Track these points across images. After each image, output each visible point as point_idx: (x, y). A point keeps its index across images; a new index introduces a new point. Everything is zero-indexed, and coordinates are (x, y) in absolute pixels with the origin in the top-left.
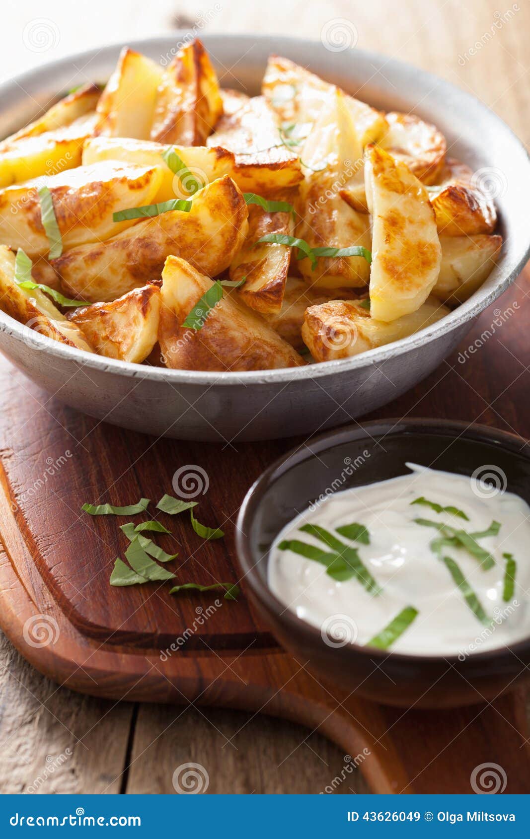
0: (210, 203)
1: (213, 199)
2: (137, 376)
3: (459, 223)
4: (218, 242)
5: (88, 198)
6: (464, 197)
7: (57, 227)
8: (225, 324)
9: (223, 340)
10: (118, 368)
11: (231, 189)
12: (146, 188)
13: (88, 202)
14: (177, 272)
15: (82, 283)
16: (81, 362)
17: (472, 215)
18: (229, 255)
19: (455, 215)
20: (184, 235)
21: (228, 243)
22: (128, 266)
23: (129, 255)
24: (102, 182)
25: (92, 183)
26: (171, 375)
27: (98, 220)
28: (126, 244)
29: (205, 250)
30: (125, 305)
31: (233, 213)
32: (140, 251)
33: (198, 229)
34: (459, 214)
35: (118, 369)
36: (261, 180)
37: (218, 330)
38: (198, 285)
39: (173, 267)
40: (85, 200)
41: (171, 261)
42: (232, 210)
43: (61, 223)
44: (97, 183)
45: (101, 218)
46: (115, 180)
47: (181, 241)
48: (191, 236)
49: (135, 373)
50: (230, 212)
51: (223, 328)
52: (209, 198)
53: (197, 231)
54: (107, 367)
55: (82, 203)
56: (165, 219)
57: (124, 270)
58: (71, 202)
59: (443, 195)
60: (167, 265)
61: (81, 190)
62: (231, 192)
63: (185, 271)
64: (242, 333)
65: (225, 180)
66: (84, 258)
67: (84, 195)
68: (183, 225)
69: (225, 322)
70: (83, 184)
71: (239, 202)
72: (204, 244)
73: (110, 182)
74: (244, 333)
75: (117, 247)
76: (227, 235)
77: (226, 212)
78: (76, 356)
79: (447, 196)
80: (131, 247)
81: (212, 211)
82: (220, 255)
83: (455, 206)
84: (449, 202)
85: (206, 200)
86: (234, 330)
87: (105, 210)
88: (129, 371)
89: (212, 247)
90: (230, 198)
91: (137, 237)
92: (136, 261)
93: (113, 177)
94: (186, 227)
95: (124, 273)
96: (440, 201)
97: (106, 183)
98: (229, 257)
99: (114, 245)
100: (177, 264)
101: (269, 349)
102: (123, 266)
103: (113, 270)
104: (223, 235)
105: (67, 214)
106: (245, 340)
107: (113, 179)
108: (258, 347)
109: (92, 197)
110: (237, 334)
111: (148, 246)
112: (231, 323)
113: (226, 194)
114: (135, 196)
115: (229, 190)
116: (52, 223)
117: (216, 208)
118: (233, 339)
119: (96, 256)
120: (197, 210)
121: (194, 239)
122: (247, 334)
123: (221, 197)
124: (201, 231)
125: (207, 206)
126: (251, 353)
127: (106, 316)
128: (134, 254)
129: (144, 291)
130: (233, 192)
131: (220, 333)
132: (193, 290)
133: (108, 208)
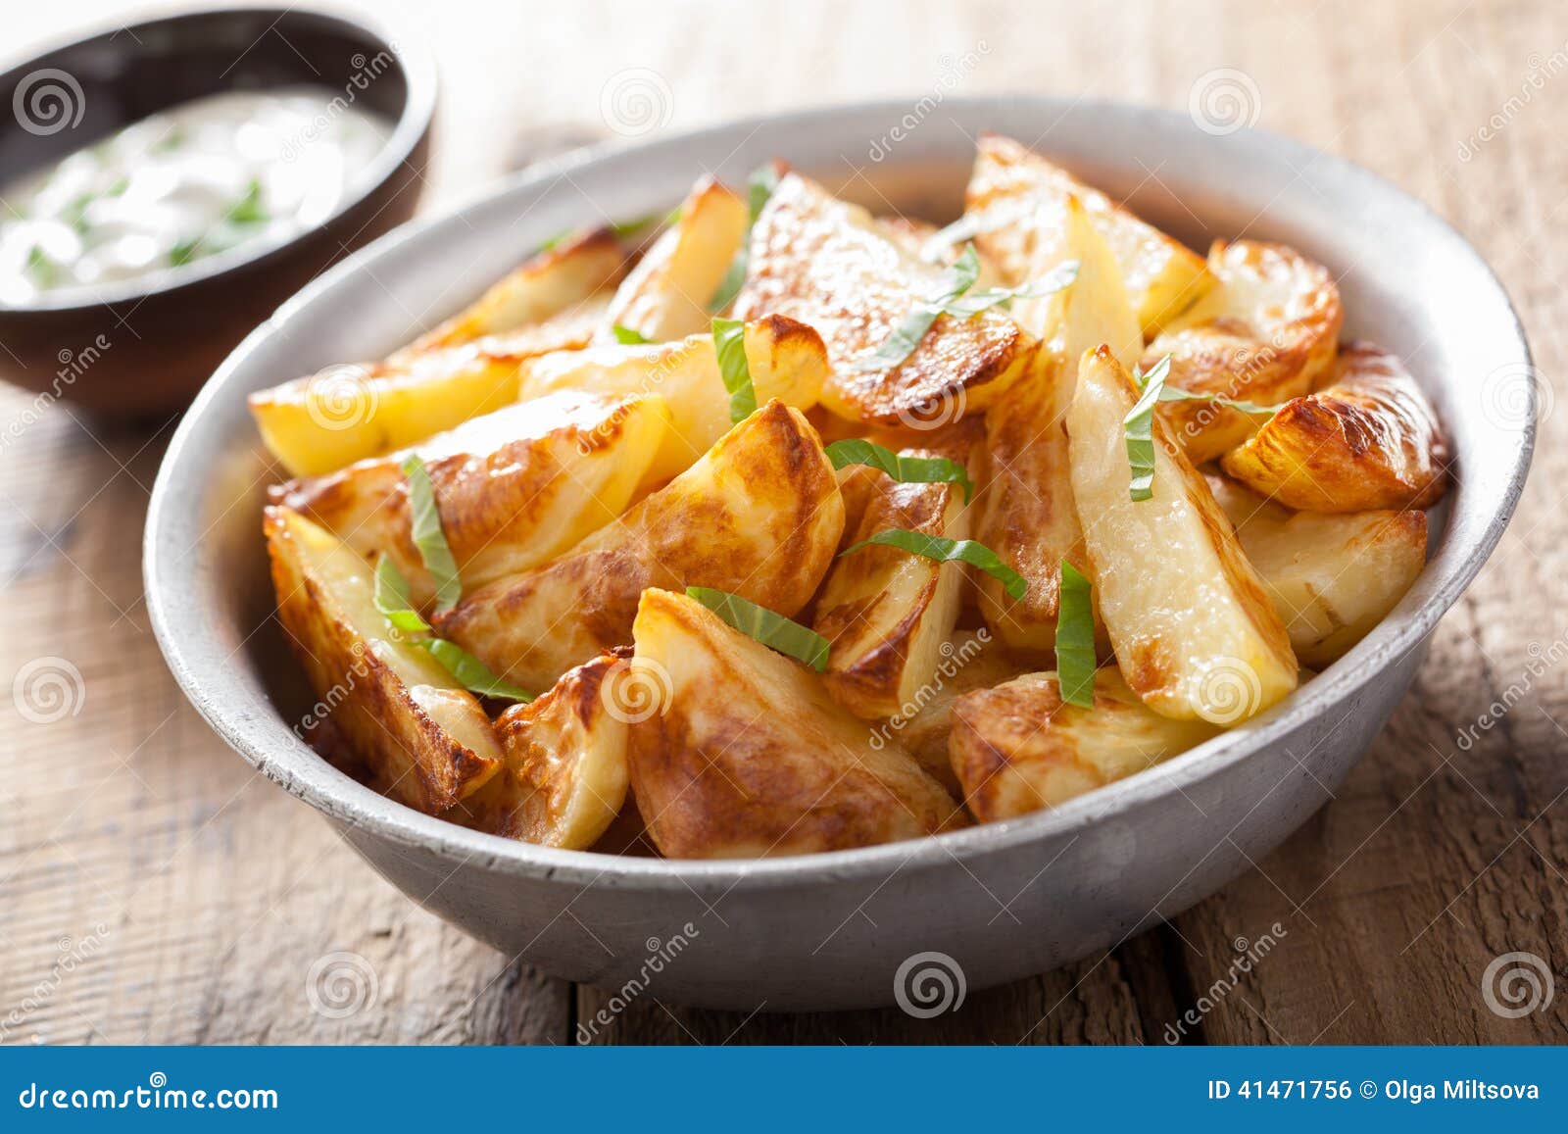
0: (744, 463)
1: (748, 453)
2: (556, 877)
3: (1326, 483)
4: (769, 552)
5: (502, 478)
6: (1336, 423)
7: (444, 545)
8: (778, 736)
9: (768, 772)
10: (514, 861)
11: (785, 428)
12: (618, 446)
13: (501, 485)
14: (666, 626)
16: (439, 852)
17: (1355, 462)
18: (793, 578)
19: (1314, 465)
20: (693, 540)
21: (788, 551)
22: (585, 617)
23: (585, 593)
24: (529, 440)
25: (512, 444)
27: (526, 523)
28: (578, 569)
29: (743, 570)
30: (553, 705)
31: (792, 484)
32: (607, 581)
33: (725, 524)
34: (1324, 461)
35: (517, 864)
37: (761, 750)
38: (714, 651)
39: (655, 613)
40: (496, 483)
41: (651, 601)
42: (789, 476)
43: (453, 535)
44: (519, 443)
45: (533, 520)
46: (556, 434)
47: (687, 554)
48: (708, 542)
49: (551, 871)
50: (785, 482)
51: (772, 745)
52: (740, 453)
53: (722, 528)
54: (491, 860)
55: (492, 489)
56: (656, 506)
57: (578, 626)
58: (469, 489)
59: (1282, 418)
60: (644, 609)
61: (491, 463)
62: (786, 436)
63: (683, 622)
64: (815, 757)
65: (770, 411)
66: (496, 606)
67: (495, 473)
68: (693, 516)
69: (777, 733)
70: (496, 447)
71: (802, 458)
72: (741, 558)
73: (546, 438)
74: (820, 757)
75: (560, 576)
76: (787, 536)
77: (778, 482)
78: (428, 839)
79: (1291, 421)
80: (589, 575)
81: (749, 480)
82: (775, 581)
83: (1311, 444)
84: (1296, 436)
85: (735, 459)
86: (798, 751)
87: (537, 503)
88: (540, 868)
89: (756, 562)
90: (781, 449)
91: (600, 551)
92: (599, 603)
93: (552, 429)
94: (697, 521)
95: (577, 633)
96: (1277, 432)
97: (537, 442)
99: (555, 572)
100: (666, 607)
101: (877, 794)
102: (574, 617)
103: (555, 628)
104: (776, 535)
105: (462, 515)
106: (823, 774)
107: (553, 432)
108: (853, 789)
109: (509, 476)
110: (802, 760)
111: (620, 568)
112: (790, 735)
113: (774, 442)
114: (596, 467)
115: (781, 431)
116: (433, 538)
117: (756, 473)
118: (791, 770)
119: (520, 598)
120: (718, 480)
121: (715, 546)
122: (828, 760)
123: (765, 449)
124: (730, 528)
125: (739, 471)
126: (835, 802)
127: (524, 732)
128: (593, 590)
129: (585, 671)
130: (789, 435)
131: (764, 756)
132: (701, 663)
133: (544, 499)
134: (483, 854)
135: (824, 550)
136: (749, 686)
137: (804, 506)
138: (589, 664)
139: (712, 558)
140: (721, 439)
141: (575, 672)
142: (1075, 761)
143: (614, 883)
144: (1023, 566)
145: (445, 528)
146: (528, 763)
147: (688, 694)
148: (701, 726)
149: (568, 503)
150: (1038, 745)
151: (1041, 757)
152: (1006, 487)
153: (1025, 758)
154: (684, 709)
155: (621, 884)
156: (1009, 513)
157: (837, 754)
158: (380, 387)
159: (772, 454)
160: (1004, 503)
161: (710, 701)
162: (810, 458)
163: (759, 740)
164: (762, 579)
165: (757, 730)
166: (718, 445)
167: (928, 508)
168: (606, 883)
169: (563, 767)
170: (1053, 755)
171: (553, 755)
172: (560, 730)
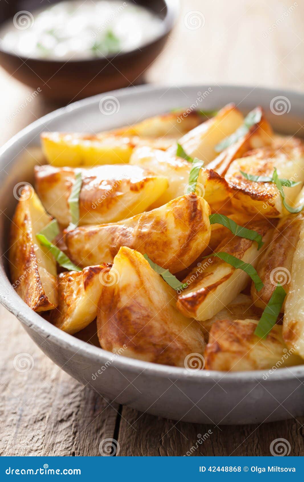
0: (176, 212)
1: (178, 209)
2: (49, 338)
4: (176, 246)
5: (103, 190)
7: (77, 206)
8: (151, 314)
9: (142, 325)
12: (141, 192)
15: (79, 252)
18: (182, 258)
21: (183, 248)
26: (73, 346)
27: (105, 208)
28: (114, 230)
29: (166, 250)
30: (80, 276)
31: (190, 225)
32: (120, 238)
36: (245, 204)
37: (143, 317)
39: (123, 256)
40: (100, 191)
41: (123, 251)
42: (189, 222)
45: (108, 207)
47: (148, 237)
48: (156, 236)
50: (187, 223)
51: (148, 316)
52: (176, 208)
53: (163, 232)
55: (98, 192)
56: (145, 216)
57: (107, 250)
60: (119, 253)
61: (101, 183)
62: (192, 207)
63: (132, 262)
64: (161, 325)
66: (85, 234)
67: (101, 187)
68: (155, 224)
69: (152, 312)
71: (195, 216)
72: (166, 245)
74: (163, 326)
75: (108, 231)
76: (183, 242)
77: (185, 222)
80: (116, 234)
81: (176, 219)
82: (175, 257)
85: (174, 209)
86: (156, 321)
87: (111, 203)
89: (171, 249)
90: (189, 211)
91: (122, 227)
92: (115, 245)
94: (155, 227)
98: (182, 260)
101: (179, 345)
102: (107, 247)
103: (100, 248)
104: (179, 240)
105: (87, 198)
106: (162, 332)
108: (171, 341)
109: (105, 190)
110: (157, 325)
111: (126, 235)
112: (156, 314)
113: (188, 208)
114: (132, 197)
115: (191, 204)
116: (75, 203)
117: (179, 216)
118: (151, 327)
119: (92, 234)
120: (167, 215)
121: (158, 238)
122: (166, 327)
123: (184, 209)
124: (165, 233)
125: (174, 215)
126: (162, 344)
127: (71, 282)
128: (116, 239)
129: (91, 268)
130: (193, 207)
131: (143, 319)
132: (134, 279)
133: (113, 201)
134: (30, 321)
135: (197, 251)
136: (148, 292)
137: (191, 234)
138: (93, 267)
139: (156, 242)
140: (172, 200)
141: (88, 268)
142: (248, 357)
143: (67, 348)
144: (266, 279)
145: (80, 201)
146: (68, 294)
147: (125, 288)
148: (124, 301)
149: (121, 206)
150: (235, 347)
151: (235, 352)
152: (273, 248)
153: (227, 351)
154: (121, 293)
155: (70, 349)
156: (270, 258)
157: (170, 326)
158: (87, 144)
159: (185, 212)
160: (271, 254)
161: (132, 293)
162: (198, 218)
163: (145, 313)
164: (171, 256)
165: (145, 309)
166: (170, 202)
167: (241, 247)
168: (64, 347)
169: (76, 299)
170: (239, 353)
171: (75, 294)
172: (79, 286)
